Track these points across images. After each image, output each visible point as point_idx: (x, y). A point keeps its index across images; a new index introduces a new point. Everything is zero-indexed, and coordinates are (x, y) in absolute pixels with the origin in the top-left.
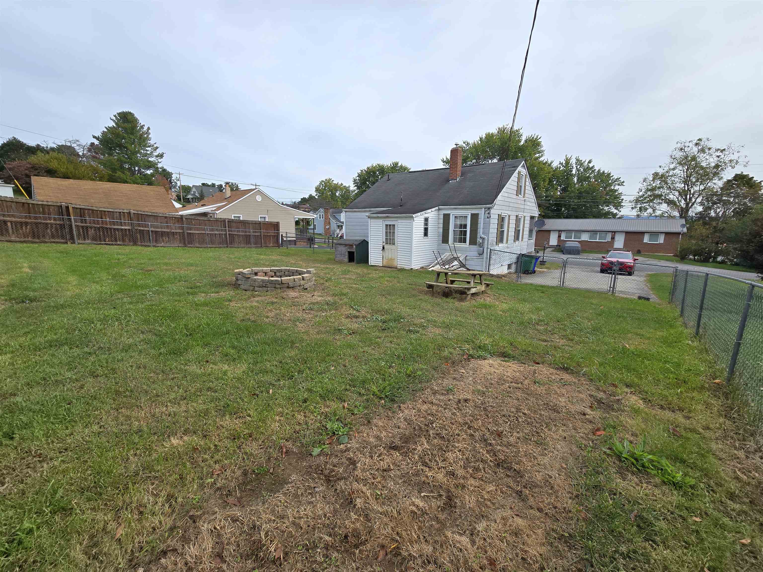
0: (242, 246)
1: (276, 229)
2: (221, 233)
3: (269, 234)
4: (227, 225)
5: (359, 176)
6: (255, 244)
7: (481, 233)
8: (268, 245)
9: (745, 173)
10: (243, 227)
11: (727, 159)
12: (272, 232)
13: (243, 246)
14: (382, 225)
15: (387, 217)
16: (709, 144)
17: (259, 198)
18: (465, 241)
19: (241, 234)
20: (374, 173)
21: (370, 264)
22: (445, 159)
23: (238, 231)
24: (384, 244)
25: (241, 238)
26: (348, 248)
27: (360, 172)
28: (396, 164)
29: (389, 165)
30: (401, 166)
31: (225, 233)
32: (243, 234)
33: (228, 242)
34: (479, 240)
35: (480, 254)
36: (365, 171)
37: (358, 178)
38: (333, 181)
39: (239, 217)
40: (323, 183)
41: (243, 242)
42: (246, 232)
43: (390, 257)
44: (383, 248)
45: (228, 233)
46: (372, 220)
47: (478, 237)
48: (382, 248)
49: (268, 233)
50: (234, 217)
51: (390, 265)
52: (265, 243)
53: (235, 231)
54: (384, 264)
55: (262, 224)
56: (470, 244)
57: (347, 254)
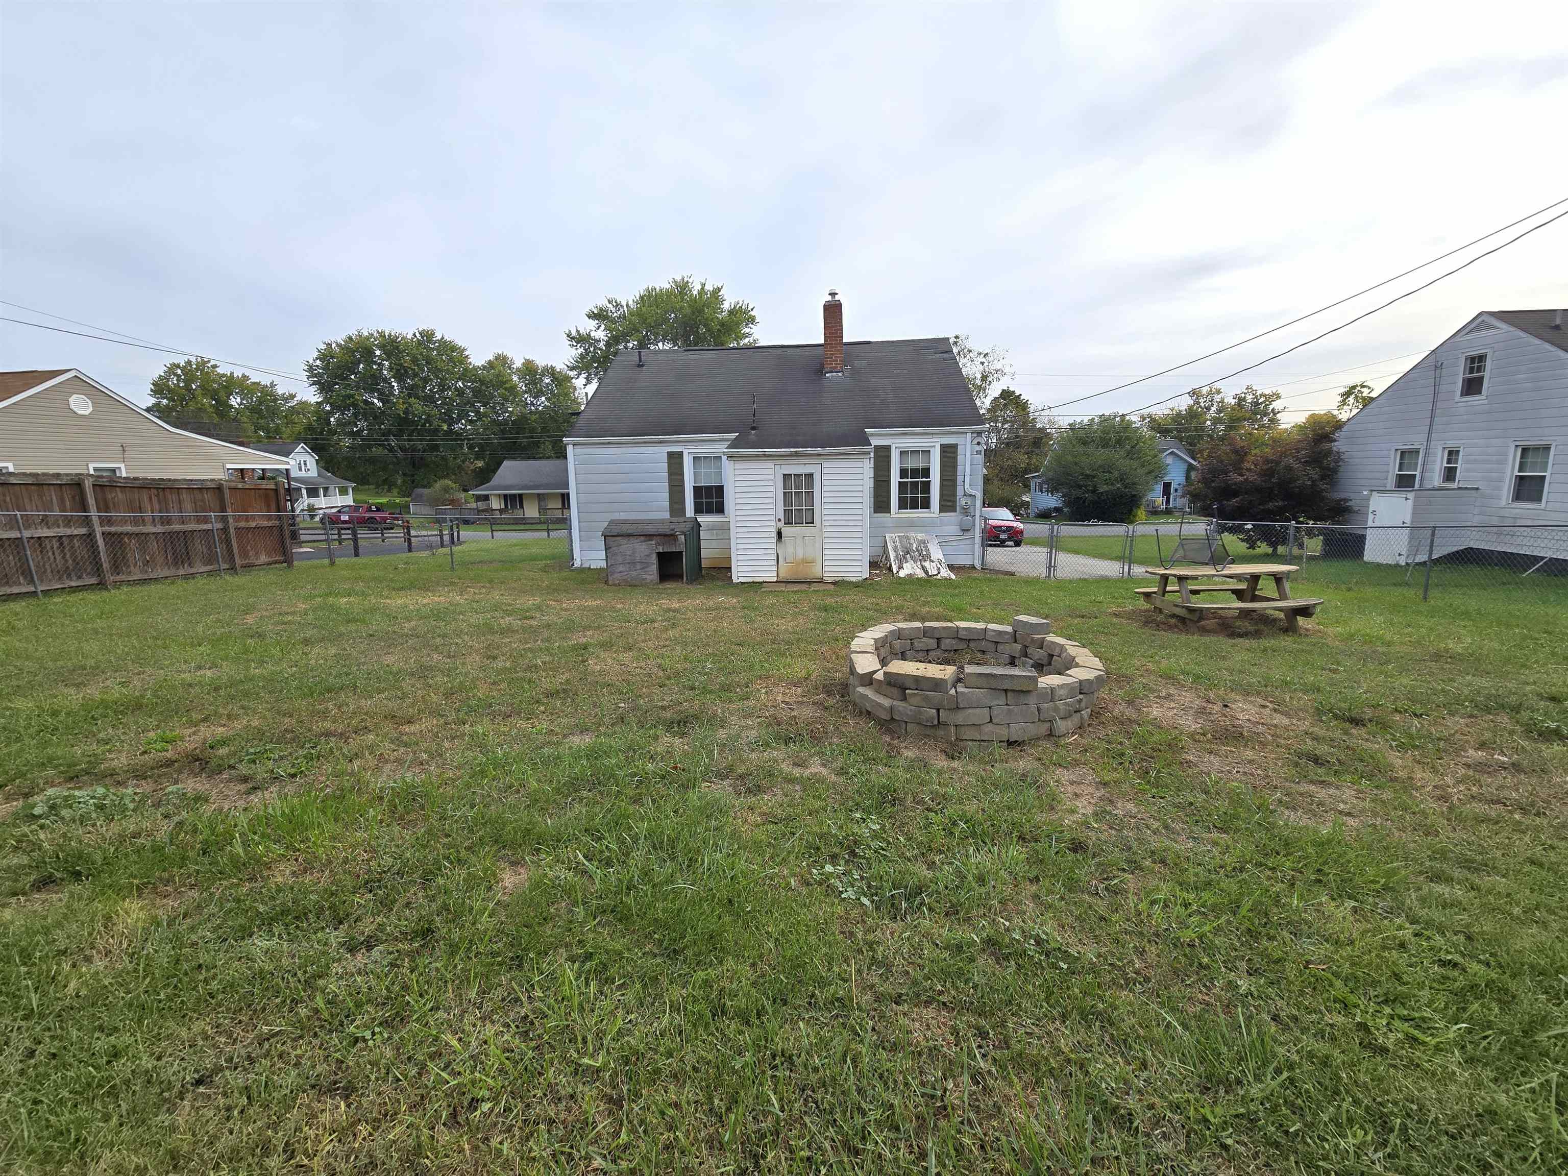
0: (161, 572)
1: (273, 506)
2: (69, 531)
3: (253, 524)
4: (91, 501)
5: (323, 357)
6: (210, 559)
7: (967, 485)
8: (253, 560)
9: (1011, 389)
10: (157, 506)
11: (992, 368)
12: (260, 517)
13: (166, 573)
14: (772, 477)
15: (796, 454)
16: (970, 344)
17: (81, 405)
18: (926, 504)
19: (151, 529)
20: (371, 353)
21: (735, 580)
22: (574, 333)
23: (136, 522)
24: (780, 525)
25: (153, 546)
26: (658, 544)
27: (323, 347)
28: (428, 336)
29: (410, 336)
30: (442, 342)
31: (83, 531)
32: (159, 529)
33: (106, 566)
34: (962, 501)
35: (964, 530)
36: (338, 345)
37: (318, 362)
38: (215, 366)
39: (113, 471)
40: (179, 372)
41: (160, 559)
42: (167, 521)
43: (800, 555)
44: (780, 534)
45: (98, 530)
46: (739, 465)
47: (960, 492)
48: (774, 535)
49: (247, 519)
50: (95, 469)
51: (801, 577)
52: (244, 554)
53: (124, 521)
54: (781, 575)
55: (227, 493)
56: (942, 510)
57: (654, 559)
